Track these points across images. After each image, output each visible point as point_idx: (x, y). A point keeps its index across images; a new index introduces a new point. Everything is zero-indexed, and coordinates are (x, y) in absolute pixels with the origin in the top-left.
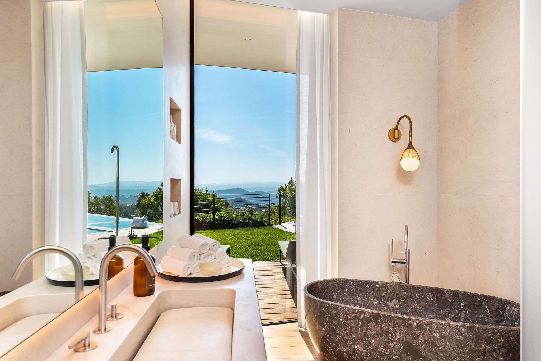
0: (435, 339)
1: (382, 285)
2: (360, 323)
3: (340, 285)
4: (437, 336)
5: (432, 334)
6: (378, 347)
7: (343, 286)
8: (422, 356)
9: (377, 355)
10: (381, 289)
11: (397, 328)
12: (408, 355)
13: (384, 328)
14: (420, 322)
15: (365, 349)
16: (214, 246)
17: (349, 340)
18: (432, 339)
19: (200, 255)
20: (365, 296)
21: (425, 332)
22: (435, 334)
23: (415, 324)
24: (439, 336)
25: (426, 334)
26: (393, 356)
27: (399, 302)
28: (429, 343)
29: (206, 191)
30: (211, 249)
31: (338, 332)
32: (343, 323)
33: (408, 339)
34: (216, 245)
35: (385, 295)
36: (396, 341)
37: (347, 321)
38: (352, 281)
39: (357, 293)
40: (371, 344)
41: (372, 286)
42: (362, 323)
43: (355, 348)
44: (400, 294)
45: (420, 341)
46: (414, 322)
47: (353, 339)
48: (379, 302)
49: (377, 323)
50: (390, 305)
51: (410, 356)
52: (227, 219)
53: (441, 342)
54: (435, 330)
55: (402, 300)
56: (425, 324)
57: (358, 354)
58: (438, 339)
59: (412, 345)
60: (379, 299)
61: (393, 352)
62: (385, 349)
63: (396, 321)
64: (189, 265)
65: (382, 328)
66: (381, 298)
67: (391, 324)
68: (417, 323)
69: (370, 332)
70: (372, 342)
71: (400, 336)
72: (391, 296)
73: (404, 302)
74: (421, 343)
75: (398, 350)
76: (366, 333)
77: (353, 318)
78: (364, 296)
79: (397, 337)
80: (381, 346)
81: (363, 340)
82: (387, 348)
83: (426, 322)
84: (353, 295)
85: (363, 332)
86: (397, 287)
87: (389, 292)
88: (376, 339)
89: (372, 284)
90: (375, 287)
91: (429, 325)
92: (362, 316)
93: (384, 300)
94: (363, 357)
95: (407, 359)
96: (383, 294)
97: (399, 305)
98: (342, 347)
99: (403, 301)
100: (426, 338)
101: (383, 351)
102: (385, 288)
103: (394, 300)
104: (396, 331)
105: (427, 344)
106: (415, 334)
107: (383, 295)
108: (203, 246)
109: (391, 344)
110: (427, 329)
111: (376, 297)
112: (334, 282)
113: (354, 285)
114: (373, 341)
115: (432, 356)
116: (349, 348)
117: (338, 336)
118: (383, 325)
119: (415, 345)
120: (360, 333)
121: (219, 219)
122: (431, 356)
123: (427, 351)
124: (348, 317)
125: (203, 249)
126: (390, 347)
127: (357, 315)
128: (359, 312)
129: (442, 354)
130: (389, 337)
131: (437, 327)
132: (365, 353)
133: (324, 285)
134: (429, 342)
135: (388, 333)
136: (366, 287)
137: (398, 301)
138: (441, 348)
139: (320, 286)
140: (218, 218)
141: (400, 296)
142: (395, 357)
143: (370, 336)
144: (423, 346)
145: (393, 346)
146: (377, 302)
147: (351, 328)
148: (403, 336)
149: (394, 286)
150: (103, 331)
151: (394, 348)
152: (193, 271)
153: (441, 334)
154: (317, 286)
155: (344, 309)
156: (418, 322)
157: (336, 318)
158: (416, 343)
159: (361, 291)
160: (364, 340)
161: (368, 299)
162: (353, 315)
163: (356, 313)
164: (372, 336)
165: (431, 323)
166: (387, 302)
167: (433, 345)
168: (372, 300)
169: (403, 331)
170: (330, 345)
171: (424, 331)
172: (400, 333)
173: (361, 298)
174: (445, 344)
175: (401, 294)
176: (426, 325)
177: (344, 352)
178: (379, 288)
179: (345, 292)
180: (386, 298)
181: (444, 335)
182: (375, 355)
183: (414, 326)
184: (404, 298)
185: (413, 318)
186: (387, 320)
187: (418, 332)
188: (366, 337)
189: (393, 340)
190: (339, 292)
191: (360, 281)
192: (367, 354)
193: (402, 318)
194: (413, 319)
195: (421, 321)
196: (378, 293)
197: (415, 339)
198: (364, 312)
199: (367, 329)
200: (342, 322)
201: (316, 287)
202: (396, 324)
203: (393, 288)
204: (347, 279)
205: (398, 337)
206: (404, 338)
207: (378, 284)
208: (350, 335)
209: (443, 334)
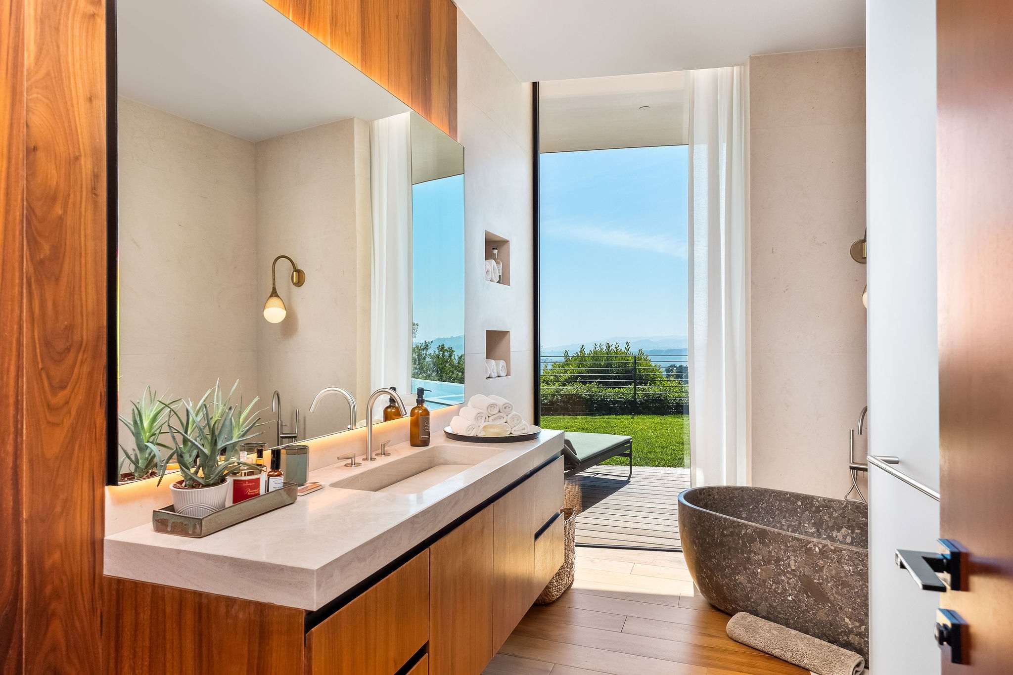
0: (846, 575)
1: (823, 503)
2: (741, 541)
3: (753, 497)
4: (850, 570)
5: (843, 567)
6: (766, 580)
7: (758, 499)
8: (828, 600)
9: (766, 592)
10: (821, 509)
11: (791, 553)
12: (808, 597)
13: (773, 551)
14: (823, 547)
15: (749, 582)
16: (505, 408)
17: (727, 567)
18: (843, 575)
19: (489, 417)
20: (795, 518)
21: (831, 563)
22: (846, 568)
23: (817, 549)
24: (853, 572)
25: (833, 565)
26: (788, 596)
27: (853, 532)
28: (839, 581)
29: (626, 349)
30: (501, 411)
31: (713, 554)
32: (718, 541)
33: (807, 571)
34: (507, 408)
35: (828, 519)
36: (791, 573)
37: (724, 538)
38: (773, 491)
39: (781, 512)
40: (757, 575)
41: (807, 504)
42: (744, 543)
43: (736, 580)
44: (854, 520)
45: (825, 577)
46: (815, 545)
47: (733, 566)
48: (818, 530)
49: (763, 543)
50: (837, 537)
51: (812, 599)
52: (658, 397)
53: (856, 581)
54: (847, 560)
55: (856, 531)
56: (831, 551)
57: (742, 590)
58: (852, 575)
59: (813, 581)
60: (818, 525)
61: (787, 590)
62: (776, 583)
63: (789, 542)
64: (474, 425)
65: (770, 552)
66: (821, 524)
67: (782, 547)
68: (819, 548)
69: (754, 556)
70: (757, 571)
71: (795, 566)
72: (839, 522)
73: (861, 534)
74: (827, 579)
75: (794, 588)
76: (748, 558)
77: (732, 534)
78: (793, 518)
79: (791, 567)
80: (769, 578)
81: (745, 569)
82: (779, 583)
83: (833, 548)
84: (774, 514)
85: (745, 555)
86: (850, 508)
87: (835, 514)
88: (762, 567)
89: (807, 501)
90: (812, 505)
91: (838, 553)
92: (743, 532)
93: (826, 529)
94: (747, 594)
95: (807, 602)
96: (825, 517)
97: (852, 537)
98: (720, 577)
99: (858, 531)
100: (834, 572)
101: (773, 588)
102: (829, 508)
103: (844, 530)
104: (789, 558)
105: (834, 582)
106: (817, 565)
107: (825, 520)
108: (491, 407)
109: (783, 578)
110: (834, 558)
111: (813, 521)
112: (742, 491)
113: (777, 500)
114: (759, 570)
115: (844, 601)
116: (729, 580)
117: (713, 560)
118: (771, 547)
119: (818, 581)
120: (741, 557)
121: (644, 398)
122: (842, 601)
123: (836, 593)
124: (725, 532)
125: (491, 410)
126: (783, 581)
127: (737, 530)
128: (738, 525)
129: (859, 600)
130: (780, 566)
131: (850, 557)
132: (749, 589)
133: (726, 494)
134: (838, 579)
135: (778, 560)
136: (797, 504)
137: (850, 531)
138: (856, 590)
139: (718, 494)
140: (642, 396)
141: (855, 523)
142: (790, 598)
143: (755, 563)
144: (829, 585)
145: (786, 581)
146: (813, 530)
147: (729, 549)
148: (799, 567)
149: (843, 506)
150: (369, 460)
151: (788, 583)
152: (480, 433)
153: (857, 568)
154: (710, 493)
155: (720, 521)
156: (820, 546)
157: (709, 533)
158: (819, 579)
159: (787, 509)
160: (747, 569)
161: (800, 524)
162: (731, 530)
163: (735, 527)
164: (757, 563)
165: (841, 550)
166: (830, 531)
167: (845, 584)
168: (806, 525)
169: (799, 559)
170: (705, 573)
171: (830, 561)
172: (796, 562)
173: (788, 521)
174: (863, 585)
175: (856, 520)
176: (834, 552)
177: (723, 585)
178: (818, 507)
179: (762, 508)
180: (831, 524)
181: (861, 570)
182: (764, 592)
183: (815, 552)
184: (861, 527)
185: (815, 540)
186: (777, 540)
187: (821, 562)
188: (748, 563)
189: (786, 570)
190: (751, 507)
191: (787, 493)
192: (752, 590)
193: (798, 539)
194: (813, 542)
195: (825, 545)
196: (817, 516)
197: (817, 572)
198: (746, 526)
199: (750, 552)
200: (717, 538)
201: (710, 495)
202: (789, 547)
203: (843, 509)
204: (766, 489)
205: (793, 568)
206: (801, 569)
207: (817, 501)
208: (729, 559)
209: (859, 569)
